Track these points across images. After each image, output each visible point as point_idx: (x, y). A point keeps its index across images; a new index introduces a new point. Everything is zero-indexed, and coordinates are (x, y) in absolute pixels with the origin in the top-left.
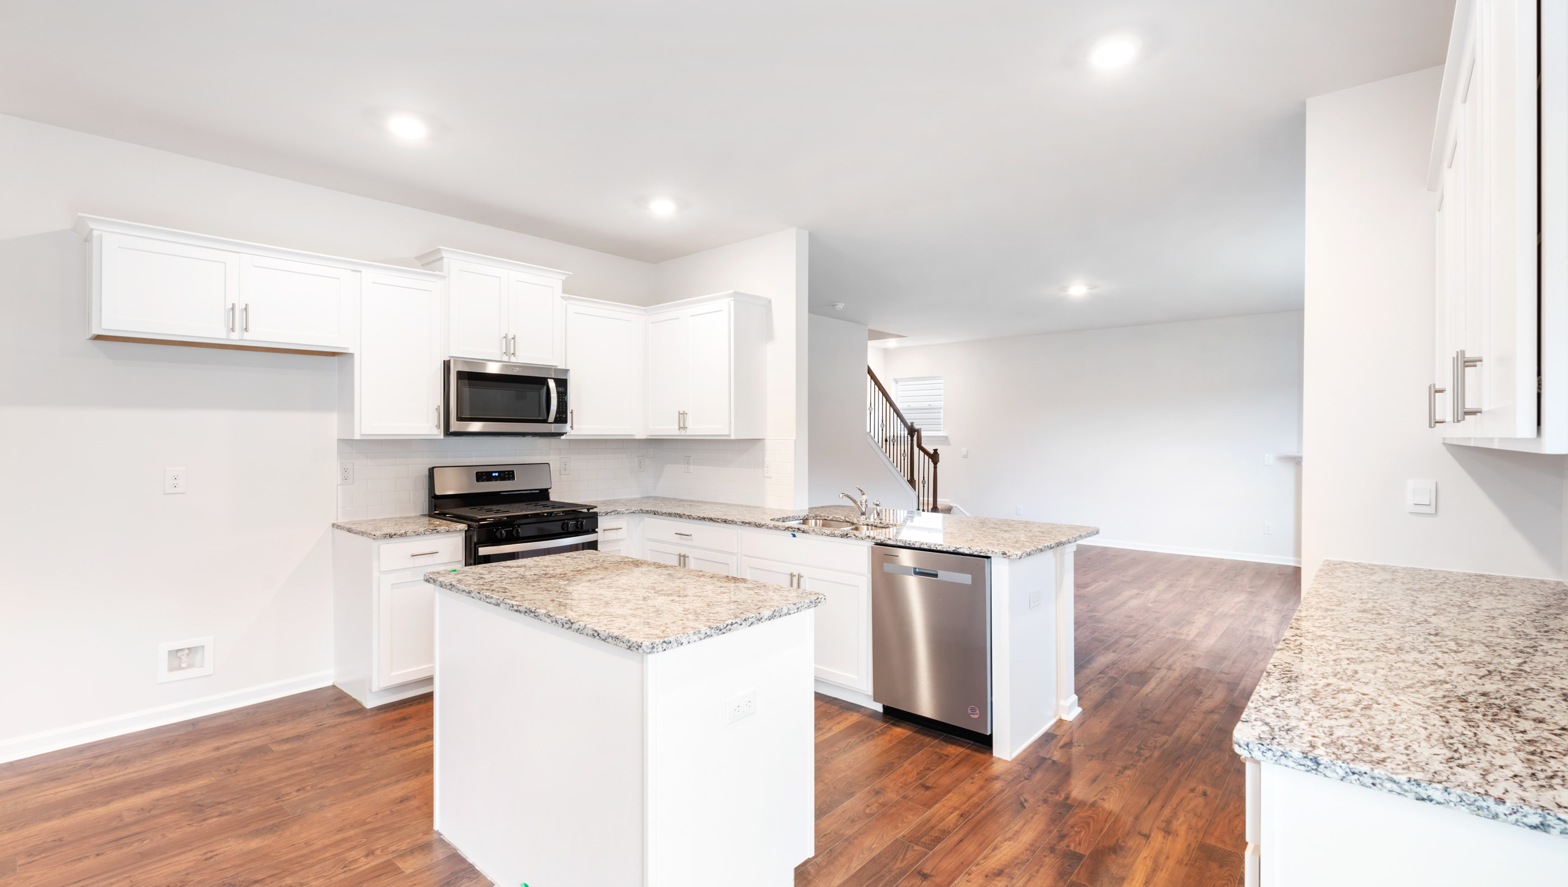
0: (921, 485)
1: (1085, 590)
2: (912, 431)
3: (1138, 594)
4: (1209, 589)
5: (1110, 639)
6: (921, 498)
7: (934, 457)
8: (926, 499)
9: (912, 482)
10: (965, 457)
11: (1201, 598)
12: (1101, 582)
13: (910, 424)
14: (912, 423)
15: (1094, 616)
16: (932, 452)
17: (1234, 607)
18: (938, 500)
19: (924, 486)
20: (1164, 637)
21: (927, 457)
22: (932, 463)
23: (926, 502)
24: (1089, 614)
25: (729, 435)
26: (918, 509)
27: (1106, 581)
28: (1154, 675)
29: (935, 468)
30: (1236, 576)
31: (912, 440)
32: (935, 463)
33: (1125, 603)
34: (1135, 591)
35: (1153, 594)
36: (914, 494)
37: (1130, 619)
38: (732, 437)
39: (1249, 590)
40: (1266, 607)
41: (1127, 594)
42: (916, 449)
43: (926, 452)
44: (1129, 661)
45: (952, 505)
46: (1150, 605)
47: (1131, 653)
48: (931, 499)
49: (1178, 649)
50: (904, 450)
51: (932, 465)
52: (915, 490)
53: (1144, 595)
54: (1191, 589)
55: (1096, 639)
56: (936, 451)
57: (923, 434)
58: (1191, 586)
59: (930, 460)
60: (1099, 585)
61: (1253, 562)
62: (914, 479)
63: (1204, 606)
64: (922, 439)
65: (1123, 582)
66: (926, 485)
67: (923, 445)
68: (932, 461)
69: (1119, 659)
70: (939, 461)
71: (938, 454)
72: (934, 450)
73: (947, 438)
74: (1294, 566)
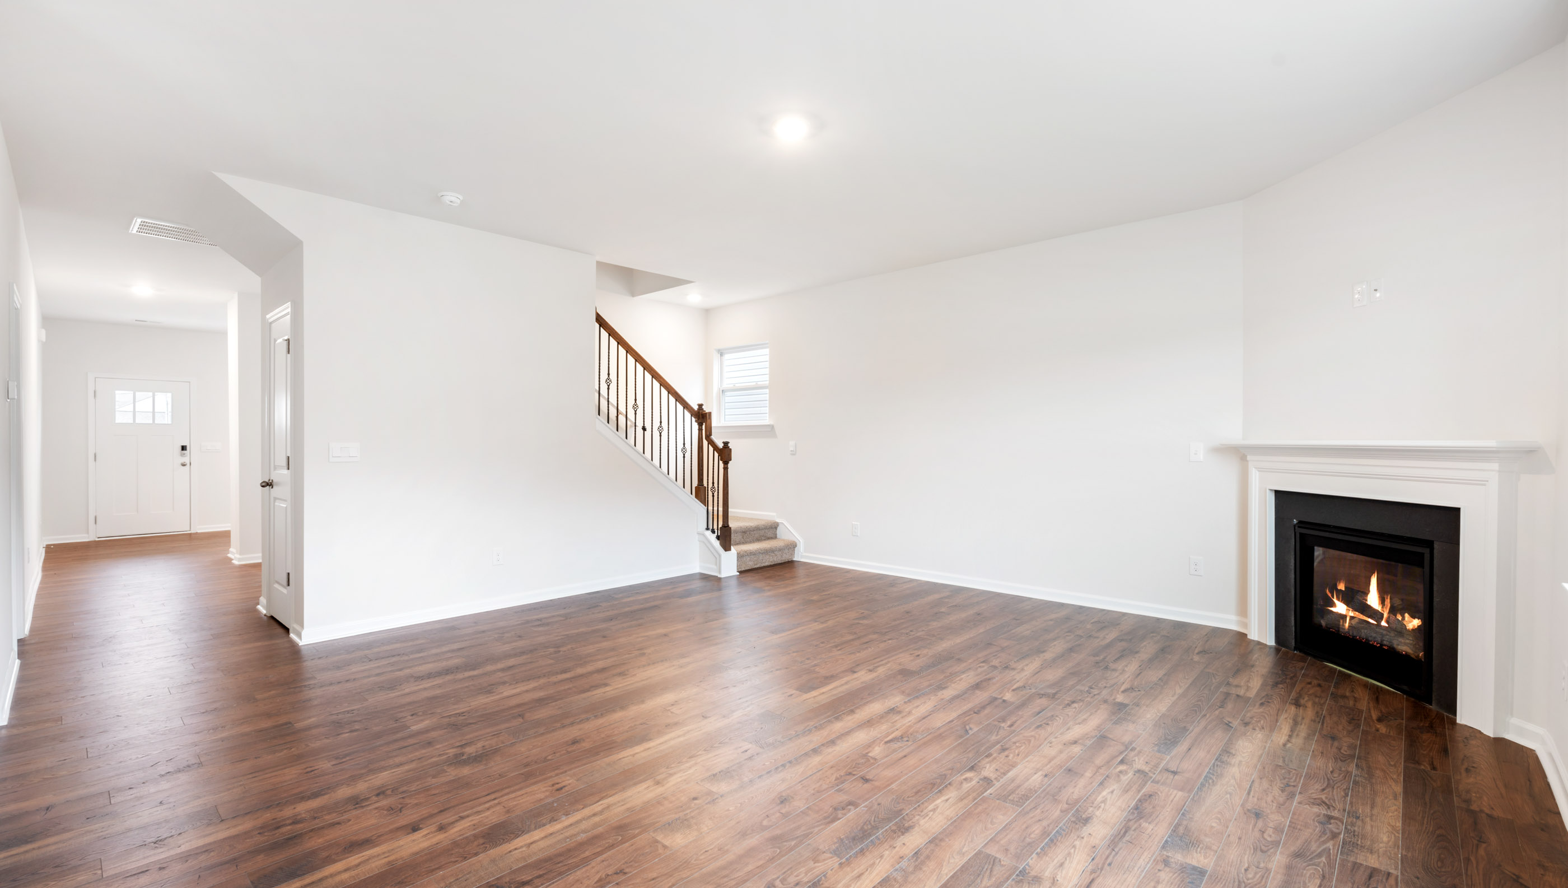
0: (710, 496)
2: (700, 417)
6: (710, 512)
7: (725, 454)
9: (700, 493)
10: (793, 453)
13: (693, 406)
14: (700, 406)
16: (721, 445)
19: (714, 495)
21: (716, 453)
22: (723, 463)
23: (716, 516)
26: (708, 529)
29: (726, 469)
31: (701, 433)
32: (726, 463)
36: (702, 510)
42: (705, 443)
43: (716, 448)
45: (776, 519)
48: (721, 512)
51: (722, 465)
52: (704, 504)
56: (726, 444)
59: (720, 457)
61: (1170, 621)
62: (703, 485)
64: (713, 429)
67: (713, 437)
68: (722, 460)
70: (731, 460)
71: (731, 449)
72: (723, 443)
73: (772, 427)
74: (1236, 631)
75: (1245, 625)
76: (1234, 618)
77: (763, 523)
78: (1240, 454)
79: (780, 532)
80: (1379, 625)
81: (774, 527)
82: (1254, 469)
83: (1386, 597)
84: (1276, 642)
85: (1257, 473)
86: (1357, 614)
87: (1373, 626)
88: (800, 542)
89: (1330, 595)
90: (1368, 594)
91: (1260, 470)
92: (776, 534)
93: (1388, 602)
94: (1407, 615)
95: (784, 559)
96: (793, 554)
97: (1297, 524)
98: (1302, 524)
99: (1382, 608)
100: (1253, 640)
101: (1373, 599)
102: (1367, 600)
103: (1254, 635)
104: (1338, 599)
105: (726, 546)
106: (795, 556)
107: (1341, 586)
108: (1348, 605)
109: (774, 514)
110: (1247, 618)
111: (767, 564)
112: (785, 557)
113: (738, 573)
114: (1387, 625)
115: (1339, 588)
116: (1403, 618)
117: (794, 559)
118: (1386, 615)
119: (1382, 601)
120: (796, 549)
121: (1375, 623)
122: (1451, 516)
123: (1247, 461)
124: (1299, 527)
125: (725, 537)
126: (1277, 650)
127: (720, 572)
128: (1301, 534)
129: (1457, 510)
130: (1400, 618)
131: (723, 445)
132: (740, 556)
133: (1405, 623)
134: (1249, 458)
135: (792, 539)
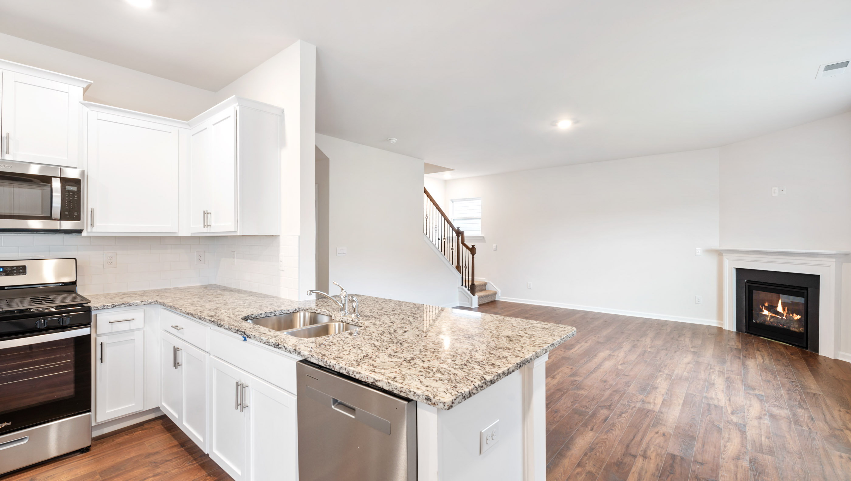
0: (464, 269)
1: (570, 351)
2: (459, 233)
3: (610, 355)
4: (662, 349)
5: (589, 410)
6: (464, 277)
7: (472, 250)
8: (467, 277)
9: (458, 267)
10: (495, 250)
11: (659, 358)
12: (583, 343)
13: (457, 229)
14: (458, 228)
15: (576, 381)
16: (471, 247)
17: (685, 369)
18: (475, 278)
19: (466, 270)
20: (635, 407)
21: (468, 251)
22: (471, 254)
23: (467, 279)
24: (572, 378)
25: (236, 232)
26: (462, 285)
27: (586, 342)
28: (631, 466)
29: (473, 258)
30: (679, 337)
31: (458, 239)
32: (473, 255)
33: (600, 365)
34: (607, 352)
35: (621, 354)
36: (459, 276)
37: (605, 384)
38: (238, 234)
39: (692, 350)
40: (711, 368)
41: (603, 355)
42: (461, 245)
43: (467, 247)
44: (605, 442)
45: (487, 281)
46: (620, 367)
47: (607, 432)
48: (470, 278)
49: (649, 425)
50: (453, 246)
51: (471, 255)
52: (460, 273)
53: (614, 356)
54: (649, 350)
55: (576, 412)
56: (473, 246)
57: (466, 235)
58: (649, 347)
59: (470, 252)
60: (581, 347)
61: (688, 323)
62: (459, 265)
63: (662, 368)
64: (465, 239)
65: (598, 343)
66: (467, 269)
67: (465, 242)
68: (471, 253)
69: (595, 442)
70: (475, 253)
71: (475, 249)
72: (472, 245)
73: (483, 237)
74: (717, 327)
75: (722, 324)
76: (715, 321)
77: (481, 283)
78: (719, 253)
79: (488, 287)
80: (782, 318)
81: (485, 284)
82: (726, 259)
83: (785, 307)
84: (736, 330)
85: (728, 261)
86: (773, 315)
87: (780, 319)
88: (499, 291)
89: (761, 308)
90: (777, 307)
91: (729, 259)
92: (486, 288)
93: (786, 309)
94: (794, 314)
95: (492, 299)
96: (495, 298)
97: (746, 281)
98: (748, 282)
99: (784, 312)
100: (726, 330)
101: (780, 309)
102: (777, 309)
103: (726, 327)
104: (765, 309)
105: (473, 293)
106: (496, 298)
107: (766, 304)
108: (769, 312)
109: (485, 279)
110: (723, 321)
111: (486, 302)
112: (493, 299)
113: (478, 306)
114: (786, 318)
115: (765, 305)
116: (793, 315)
117: (496, 300)
118: (785, 314)
119: (784, 310)
120: (497, 295)
121: (781, 317)
122: (816, 279)
123: (723, 256)
124: (748, 283)
125: (473, 289)
126: (737, 333)
127: (471, 305)
128: (748, 286)
129: (818, 276)
130: (791, 315)
131: (472, 246)
132: (479, 298)
133: (793, 317)
134: (724, 254)
135: (494, 290)
